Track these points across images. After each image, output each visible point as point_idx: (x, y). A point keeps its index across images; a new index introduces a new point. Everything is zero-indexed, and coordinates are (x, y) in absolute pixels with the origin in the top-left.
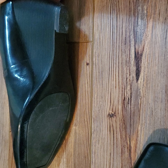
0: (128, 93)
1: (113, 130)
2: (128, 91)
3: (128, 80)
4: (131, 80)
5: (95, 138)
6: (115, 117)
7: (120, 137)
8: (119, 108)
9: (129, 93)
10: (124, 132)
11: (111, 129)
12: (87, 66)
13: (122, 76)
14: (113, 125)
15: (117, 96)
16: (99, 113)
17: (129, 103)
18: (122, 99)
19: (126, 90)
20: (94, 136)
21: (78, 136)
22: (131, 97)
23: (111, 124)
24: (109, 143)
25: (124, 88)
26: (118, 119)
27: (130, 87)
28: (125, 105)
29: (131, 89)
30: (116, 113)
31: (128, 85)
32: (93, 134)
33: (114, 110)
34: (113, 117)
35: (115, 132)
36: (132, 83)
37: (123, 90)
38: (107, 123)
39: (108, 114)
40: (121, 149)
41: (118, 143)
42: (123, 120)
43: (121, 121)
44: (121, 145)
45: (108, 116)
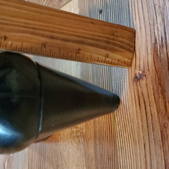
0: (159, 28)
1: (144, 101)
2: (159, 26)
3: (157, 7)
4: (161, 5)
5: (119, 123)
6: (145, 77)
7: (156, 111)
8: (149, 61)
9: (161, 28)
10: (161, 100)
11: (141, 100)
12: (100, 15)
13: (147, 5)
14: (142, 94)
15: (144, 41)
16: (121, 80)
17: (163, 46)
18: (152, 43)
19: (156, 26)
20: (119, 120)
21: (97, 125)
22: (165, 34)
23: (140, 92)
24: (140, 126)
25: (153, 24)
26: (150, 79)
27: (161, 18)
28: (157, 51)
29: (163, 20)
30: (145, 71)
31: (157, 16)
32: (116, 117)
33: (142, 67)
34: (142, 79)
35: (148, 104)
36: (164, 9)
37: (152, 27)
38: (134, 93)
39: (133, 77)
40: (160, 133)
41: (154, 122)
42: (157, 79)
43: (154, 83)
44: (160, 125)
45: (134, 81)
